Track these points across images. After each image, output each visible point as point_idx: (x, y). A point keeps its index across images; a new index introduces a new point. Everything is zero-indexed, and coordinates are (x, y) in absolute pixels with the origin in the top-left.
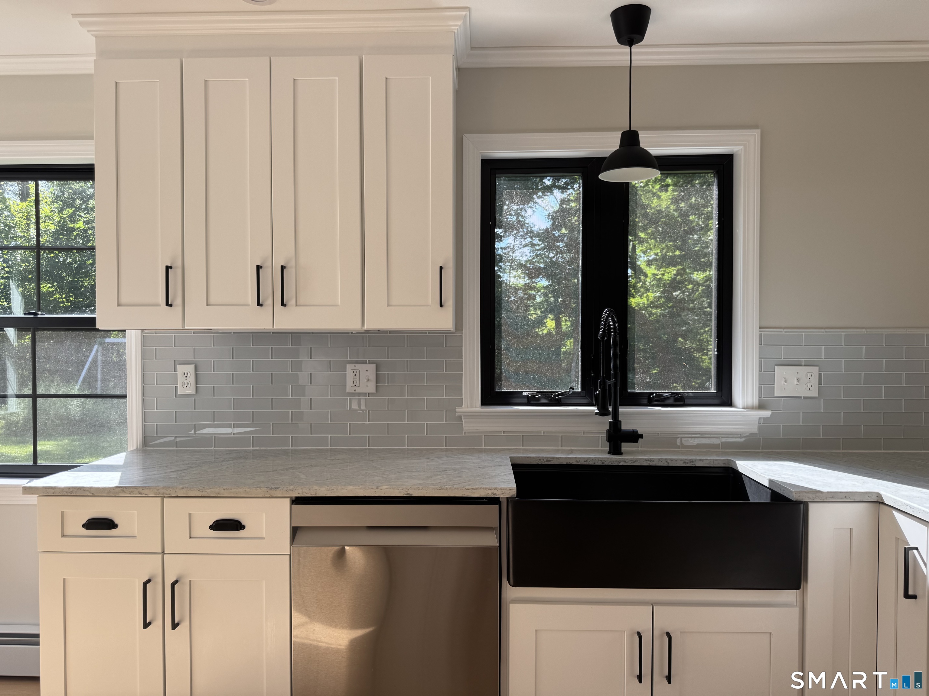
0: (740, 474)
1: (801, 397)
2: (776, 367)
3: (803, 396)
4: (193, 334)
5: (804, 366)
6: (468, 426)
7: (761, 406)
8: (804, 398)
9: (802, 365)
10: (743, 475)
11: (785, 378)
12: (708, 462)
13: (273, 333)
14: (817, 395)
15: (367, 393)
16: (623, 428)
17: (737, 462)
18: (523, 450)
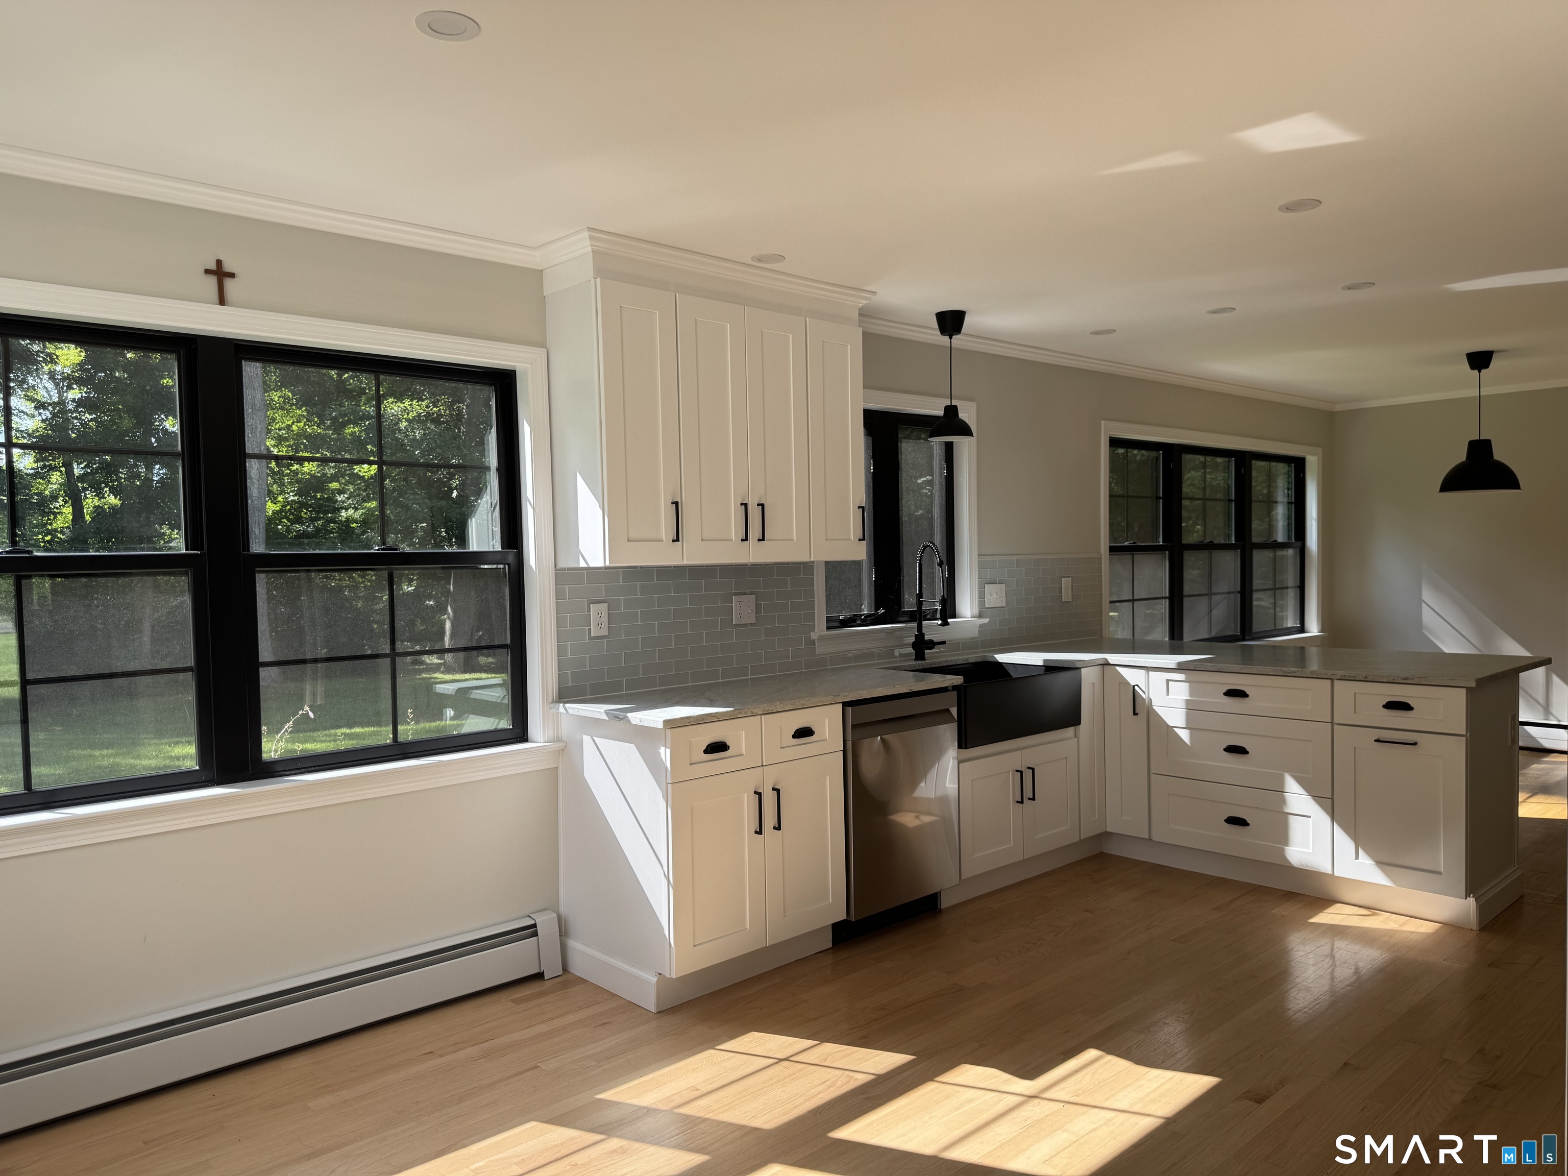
0: (1001, 663)
1: (997, 608)
2: (986, 585)
3: (998, 606)
4: (604, 570)
5: (999, 583)
6: (820, 649)
7: (980, 616)
8: (1000, 607)
9: (997, 583)
10: (1003, 664)
11: (990, 593)
12: (974, 658)
13: (674, 567)
14: (1005, 606)
15: (748, 624)
16: (926, 638)
17: (995, 656)
18: (854, 666)
